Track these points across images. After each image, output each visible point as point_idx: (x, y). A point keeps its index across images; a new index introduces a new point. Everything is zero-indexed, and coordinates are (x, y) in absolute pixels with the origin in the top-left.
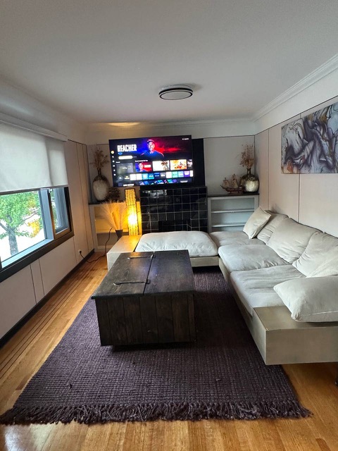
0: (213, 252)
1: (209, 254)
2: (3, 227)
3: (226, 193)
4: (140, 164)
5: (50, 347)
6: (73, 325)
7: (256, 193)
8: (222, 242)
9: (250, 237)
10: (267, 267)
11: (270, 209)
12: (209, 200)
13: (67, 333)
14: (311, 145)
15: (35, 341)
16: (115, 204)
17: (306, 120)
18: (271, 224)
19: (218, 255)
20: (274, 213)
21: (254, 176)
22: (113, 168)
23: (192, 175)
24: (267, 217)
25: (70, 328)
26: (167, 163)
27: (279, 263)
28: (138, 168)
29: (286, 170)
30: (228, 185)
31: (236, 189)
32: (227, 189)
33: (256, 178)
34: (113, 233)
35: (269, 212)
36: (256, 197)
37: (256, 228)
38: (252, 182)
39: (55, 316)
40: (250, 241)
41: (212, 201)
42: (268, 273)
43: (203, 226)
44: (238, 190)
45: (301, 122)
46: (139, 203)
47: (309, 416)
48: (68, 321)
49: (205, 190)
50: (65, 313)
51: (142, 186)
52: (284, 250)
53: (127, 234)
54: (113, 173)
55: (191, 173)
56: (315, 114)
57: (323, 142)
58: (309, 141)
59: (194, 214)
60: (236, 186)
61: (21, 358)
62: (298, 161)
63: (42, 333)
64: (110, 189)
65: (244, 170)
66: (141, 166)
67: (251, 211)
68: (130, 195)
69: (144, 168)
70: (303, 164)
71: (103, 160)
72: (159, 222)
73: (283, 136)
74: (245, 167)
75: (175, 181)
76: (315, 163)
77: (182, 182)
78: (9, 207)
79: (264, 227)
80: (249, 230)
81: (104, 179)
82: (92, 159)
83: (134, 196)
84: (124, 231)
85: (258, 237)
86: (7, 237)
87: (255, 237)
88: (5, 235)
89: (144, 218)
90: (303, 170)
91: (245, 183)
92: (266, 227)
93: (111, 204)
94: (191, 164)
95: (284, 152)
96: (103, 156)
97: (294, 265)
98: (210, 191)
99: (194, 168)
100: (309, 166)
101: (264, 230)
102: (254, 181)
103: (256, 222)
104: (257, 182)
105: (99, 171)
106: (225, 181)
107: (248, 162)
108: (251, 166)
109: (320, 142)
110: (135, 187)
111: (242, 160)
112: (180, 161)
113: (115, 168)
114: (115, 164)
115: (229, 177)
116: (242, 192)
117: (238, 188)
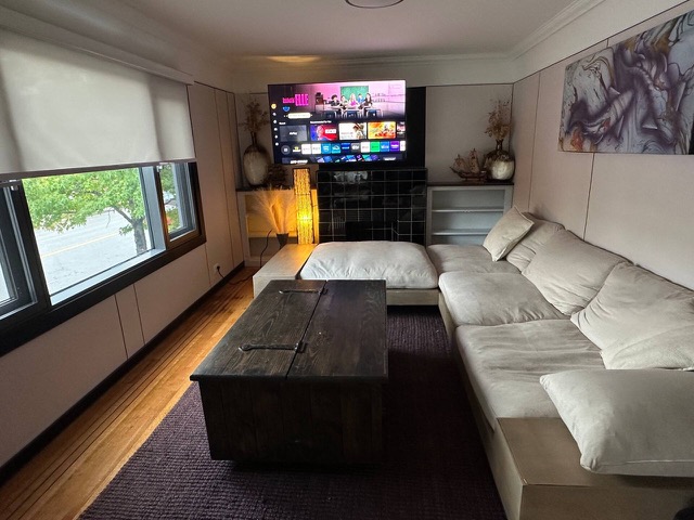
0: (430, 283)
1: (423, 286)
2: (126, 217)
4: (319, 128)
5: (129, 449)
6: (178, 405)
7: (509, 181)
8: (447, 265)
9: (495, 258)
10: (523, 321)
11: (531, 211)
12: (430, 191)
13: (165, 420)
14: (626, 98)
15: (107, 433)
16: (277, 191)
17: (620, 49)
18: (531, 238)
19: (438, 288)
20: (538, 219)
21: (507, 153)
22: (274, 133)
23: (403, 148)
24: (527, 226)
25: (173, 411)
26: (362, 127)
27: (546, 314)
28: (314, 135)
29: (568, 145)
30: (462, 167)
31: (476, 174)
32: (460, 174)
33: (510, 157)
34: (273, 238)
35: (530, 216)
36: (508, 189)
37: (505, 244)
38: (503, 163)
39: (155, 383)
40: (494, 265)
41: (434, 192)
42: (526, 334)
43: (417, 234)
44: (478, 176)
45: (609, 55)
46: (315, 192)
48: (173, 394)
49: (423, 174)
50: (173, 377)
51: (321, 164)
52: (557, 290)
53: (295, 240)
54: (274, 141)
55: (403, 146)
56: (641, 36)
57: (655, 92)
58: (622, 91)
59: (403, 213)
60: (476, 170)
61: (75, 467)
62: (595, 129)
63: (124, 416)
64: (270, 168)
65: (490, 143)
66: (319, 131)
67: (498, 210)
68: (302, 179)
69: (324, 134)
70: (605, 135)
71: (259, 118)
72: (347, 223)
73: (569, 82)
74: (494, 138)
75: (375, 157)
76: (631, 133)
77: (386, 159)
78: (130, 188)
79: (519, 242)
80: (494, 246)
81: (262, 151)
82: (242, 118)
83: (308, 180)
84: (290, 235)
85: (509, 259)
86: (133, 232)
87: (504, 258)
88: (130, 229)
89: (324, 217)
90: (603, 146)
91: (491, 165)
92: (524, 243)
93: (271, 192)
94: (402, 130)
95: (568, 113)
96: (260, 112)
97: (573, 320)
98: (431, 176)
99: (408, 136)
100: (618, 138)
101: (519, 246)
102: (506, 161)
103: (507, 233)
104: (511, 163)
105: (255, 137)
106: (459, 160)
107: (499, 129)
108: (503, 136)
109: (648, 92)
110: (310, 166)
111: (488, 125)
112: (384, 124)
113: (278, 133)
114: (277, 125)
115: (466, 154)
116: (485, 179)
117: (479, 173)
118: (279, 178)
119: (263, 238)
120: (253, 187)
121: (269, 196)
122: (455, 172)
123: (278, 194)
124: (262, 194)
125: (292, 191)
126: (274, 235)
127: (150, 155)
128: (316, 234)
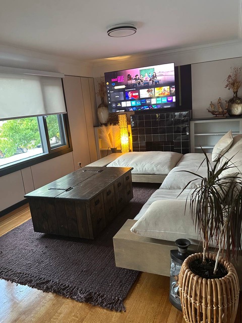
3: (211, 116)
4: (129, 93)
9: (213, 160)
10: (191, 188)
21: (240, 99)
22: (108, 97)
23: (174, 100)
26: (152, 90)
28: (127, 96)
30: (212, 109)
32: (213, 113)
37: (218, 152)
38: (237, 105)
41: (195, 123)
43: (185, 148)
46: (129, 126)
47: (121, 311)
53: (120, 151)
54: (109, 101)
59: (177, 136)
60: (221, 110)
66: (130, 94)
69: (132, 96)
74: (231, 90)
75: (159, 107)
77: (165, 107)
81: (106, 106)
82: (97, 90)
83: (126, 120)
84: (118, 149)
89: (135, 139)
91: (230, 106)
93: (109, 127)
98: (196, 114)
99: (176, 94)
102: (239, 104)
103: (219, 146)
106: (211, 105)
107: (234, 85)
110: (126, 113)
111: (226, 83)
112: (163, 88)
113: (110, 97)
114: (110, 93)
115: (215, 101)
116: (227, 115)
117: (223, 112)
118: (113, 120)
119: (105, 150)
120: (101, 125)
121: (107, 129)
122: (209, 111)
123: (111, 127)
124: (104, 128)
125: (117, 126)
126: (110, 149)
127: (40, 111)
128: (131, 148)
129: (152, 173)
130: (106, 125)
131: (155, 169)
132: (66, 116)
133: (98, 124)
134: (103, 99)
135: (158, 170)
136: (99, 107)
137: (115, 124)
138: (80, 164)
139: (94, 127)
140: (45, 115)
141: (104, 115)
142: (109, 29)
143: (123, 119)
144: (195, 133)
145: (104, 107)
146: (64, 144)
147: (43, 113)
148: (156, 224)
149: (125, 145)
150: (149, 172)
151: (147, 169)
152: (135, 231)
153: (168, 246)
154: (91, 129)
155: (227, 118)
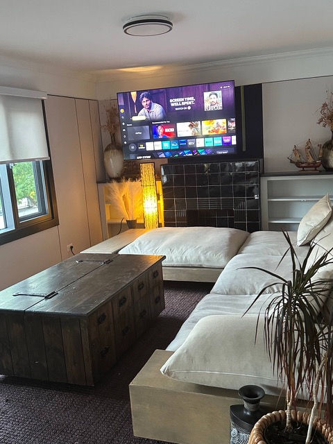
3: (297, 169)
4: (159, 127)
9: (299, 243)
12: (264, 181)
22: (123, 134)
23: (234, 142)
26: (197, 125)
28: (156, 133)
31: (311, 165)
32: (298, 164)
34: (123, 224)
41: (268, 181)
44: (314, 165)
46: (159, 183)
53: (142, 226)
54: (123, 140)
55: (234, 140)
59: (238, 202)
60: (311, 160)
66: (160, 130)
69: (164, 132)
72: (188, 212)
74: (328, 128)
75: (209, 151)
77: (219, 153)
81: (119, 148)
82: (104, 122)
84: (138, 222)
87: (308, 244)
89: (167, 205)
91: (327, 155)
93: (124, 183)
94: (233, 125)
99: (238, 132)
106: (295, 150)
110: (154, 160)
112: (216, 121)
113: (126, 133)
114: (125, 127)
115: (301, 145)
116: (321, 168)
117: (315, 163)
118: (131, 172)
119: (117, 224)
120: (110, 179)
121: (121, 187)
122: (292, 162)
123: (128, 185)
124: (114, 185)
125: (137, 183)
126: (124, 221)
127: (3, 155)
128: (162, 221)
129: (197, 264)
130: (118, 180)
131: (202, 258)
132: (48, 165)
133: (104, 178)
134: (113, 136)
135: (208, 261)
136: (107, 150)
137: (134, 179)
138: (72, 247)
139: (98, 182)
140: (12, 162)
141: (115, 163)
142: (127, 22)
143: (147, 170)
144: (269, 197)
145: (115, 151)
146: (44, 212)
147: (8, 158)
148: (205, 359)
149: (151, 215)
150: (193, 263)
151: (188, 258)
152: (168, 373)
153: (227, 398)
154: (92, 186)
155: (321, 173)
